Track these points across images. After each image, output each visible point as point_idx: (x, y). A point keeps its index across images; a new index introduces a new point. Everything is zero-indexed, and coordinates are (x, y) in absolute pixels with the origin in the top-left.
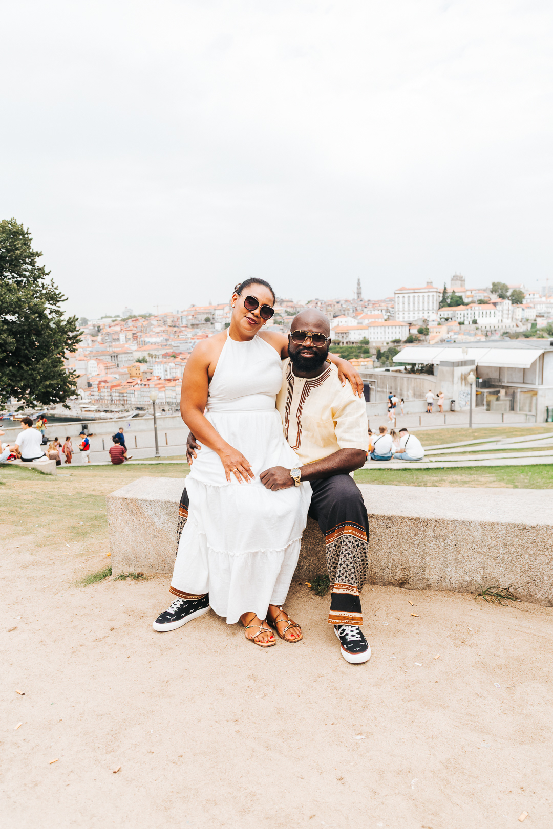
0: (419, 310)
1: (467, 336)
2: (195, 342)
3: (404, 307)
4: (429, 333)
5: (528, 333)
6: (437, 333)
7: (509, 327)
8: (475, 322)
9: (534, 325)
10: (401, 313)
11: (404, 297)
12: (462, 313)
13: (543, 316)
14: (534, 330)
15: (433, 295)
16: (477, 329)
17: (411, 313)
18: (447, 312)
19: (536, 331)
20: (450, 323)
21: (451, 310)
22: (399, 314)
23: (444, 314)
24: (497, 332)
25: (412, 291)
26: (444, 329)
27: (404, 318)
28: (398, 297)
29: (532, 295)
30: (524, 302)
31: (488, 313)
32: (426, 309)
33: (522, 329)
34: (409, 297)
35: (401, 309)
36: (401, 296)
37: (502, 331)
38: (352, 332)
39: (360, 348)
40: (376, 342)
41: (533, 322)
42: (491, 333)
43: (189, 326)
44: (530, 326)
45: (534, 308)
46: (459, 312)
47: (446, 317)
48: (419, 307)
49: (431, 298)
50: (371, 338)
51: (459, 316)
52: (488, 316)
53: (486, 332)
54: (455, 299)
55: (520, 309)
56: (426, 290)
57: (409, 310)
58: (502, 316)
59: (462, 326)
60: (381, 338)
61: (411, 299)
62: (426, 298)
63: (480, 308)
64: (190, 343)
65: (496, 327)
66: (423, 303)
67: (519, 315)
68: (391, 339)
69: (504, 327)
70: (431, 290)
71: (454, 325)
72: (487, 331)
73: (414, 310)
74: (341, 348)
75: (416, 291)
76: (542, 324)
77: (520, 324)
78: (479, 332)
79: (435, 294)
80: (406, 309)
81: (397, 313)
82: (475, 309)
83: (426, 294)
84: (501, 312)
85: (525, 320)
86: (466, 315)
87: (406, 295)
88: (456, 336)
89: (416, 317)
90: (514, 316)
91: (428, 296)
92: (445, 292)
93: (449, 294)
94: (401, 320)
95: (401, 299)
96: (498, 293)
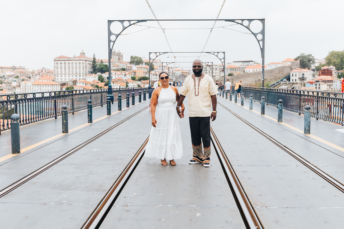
0: (73, 74)
3: (61, 71)
10: (59, 76)
11: (61, 63)
15: (83, 63)
17: (67, 76)
22: (57, 76)
25: (68, 59)
27: (61, 79)
28: (57, 63)
32: (78, 73)
34: (65, 63)
35: (59, 73)
36: (59, 62)
48: (73, 71)
54: (102, 67)
56: (78, 59)
57: (65, 74)
61: (67, 65)
62: (78, 65)
66: (76, 68)
70: (81, 59)
75: (71, 59)
79: (84, 62)
80: (63, 72)
81: (57, 75)
83: (78, 62)
87: (63, 62)
91: (80, 63)
92: (94, 61)
93: (98, 64)
94: (60, 80)
95: (59, 64)
96: (135, 64)
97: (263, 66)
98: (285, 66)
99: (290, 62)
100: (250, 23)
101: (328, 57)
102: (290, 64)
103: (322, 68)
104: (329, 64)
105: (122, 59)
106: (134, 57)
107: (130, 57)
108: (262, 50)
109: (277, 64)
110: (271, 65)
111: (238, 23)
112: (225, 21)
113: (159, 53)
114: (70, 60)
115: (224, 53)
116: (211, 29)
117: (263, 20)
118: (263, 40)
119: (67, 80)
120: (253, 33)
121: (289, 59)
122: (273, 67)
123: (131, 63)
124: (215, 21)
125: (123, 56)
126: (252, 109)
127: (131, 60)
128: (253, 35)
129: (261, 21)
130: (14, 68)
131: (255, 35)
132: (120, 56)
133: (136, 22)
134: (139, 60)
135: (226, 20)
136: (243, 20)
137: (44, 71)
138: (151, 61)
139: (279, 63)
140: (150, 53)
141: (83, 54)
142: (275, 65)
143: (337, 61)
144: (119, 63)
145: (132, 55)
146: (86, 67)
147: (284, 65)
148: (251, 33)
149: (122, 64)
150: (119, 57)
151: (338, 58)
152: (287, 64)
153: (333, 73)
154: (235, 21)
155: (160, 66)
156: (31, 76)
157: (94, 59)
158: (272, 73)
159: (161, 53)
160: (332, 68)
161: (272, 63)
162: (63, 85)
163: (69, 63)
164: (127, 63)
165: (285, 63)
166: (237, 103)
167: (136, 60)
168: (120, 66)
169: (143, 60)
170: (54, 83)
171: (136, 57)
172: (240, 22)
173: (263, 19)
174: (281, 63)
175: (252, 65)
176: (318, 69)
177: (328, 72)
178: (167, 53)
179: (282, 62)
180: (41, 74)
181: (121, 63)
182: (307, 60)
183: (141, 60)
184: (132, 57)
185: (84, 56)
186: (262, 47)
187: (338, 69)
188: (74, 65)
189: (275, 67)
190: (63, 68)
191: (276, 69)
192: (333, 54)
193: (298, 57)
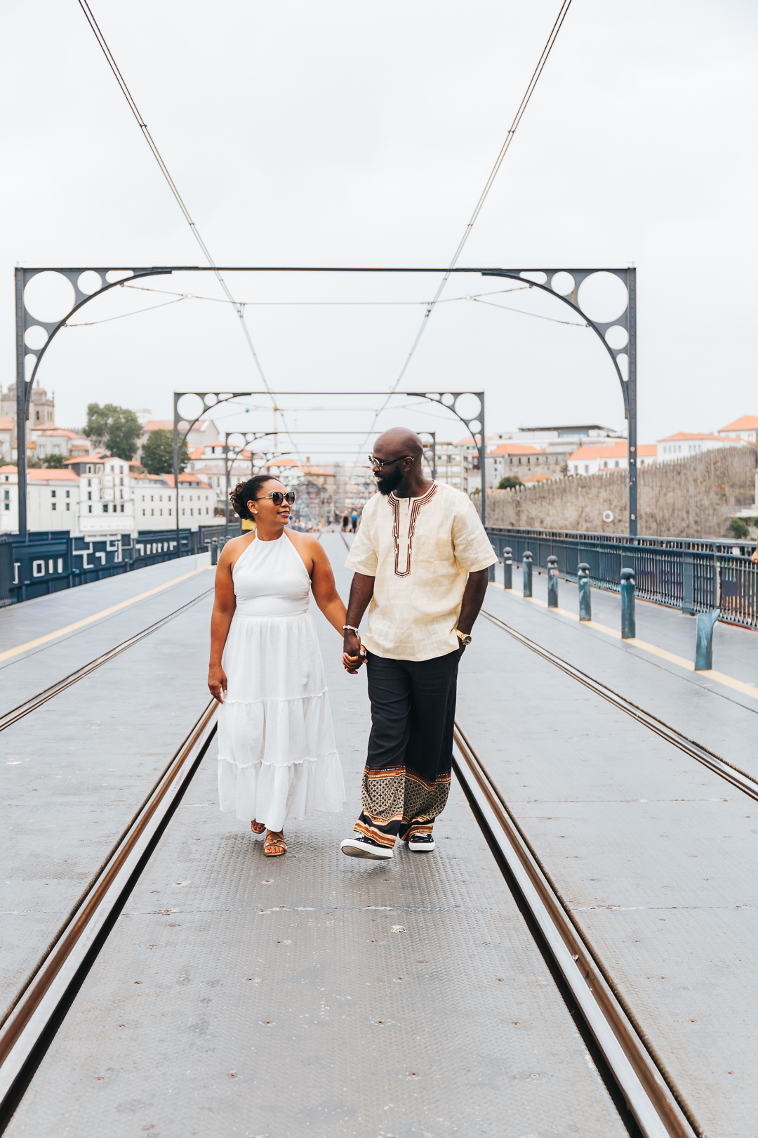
30: (186, 469)
96: (106, 438)
97: (630, 452)
98: (733, 450)
99: (754, 433)
100: (577, 285)
102: (753, 439)
105: (51, 415)
106: (102, 406)
107: (86, 410)
108: (629, 389)
109: (701, 437)
110: (677, 444)
111: (532, 284)
112: (484, 274)
113: (217, 394)
115: (480, 395)
116: (429, 307)
117: (628, 274)
118: (631, 349)
120: (590, 323)
121: (747, 419)
122: (684, 452)
123: (87, 433)
124: (444, 274)
125: (56, 403)
126: (590, 620)
127: (90, 421)
128: (591, 329)
129: (623, 275)
131: (600, 330)
132: (43, 405)
133: (131, 274)
134: (123, 421)
135: (486, 272)
136: (550, 272)
138: (183, 426)
139: (710, 437)
140: (178, 396)
142: (692, 443)
144: (40, 433)
145: (93, 401)
147: (727, 445)
148: (585, 322)
149: (51, 436)
150: (40, 409)
152: (738, 439)
154: (523, 275)
155: (213, 448)
158: (678, 478)
159: (222, 397)
161: (681, 434)
164: (72, 435)
165: (733, 435)
166: (530, 595)
167: (110, 421)
168: (44, 446)
169: (142, 420)
171: (111, 410)
172: (541, 278)
173: (629, 269)
174: (716, 434)
175: (597, 443)
178: (250, 394)
179: (719, 432)
181: (49, 433)
183: (134, 420)
184: (93, 410)
186: (626, 378)
189: (693, 453)
191: (694, 458)
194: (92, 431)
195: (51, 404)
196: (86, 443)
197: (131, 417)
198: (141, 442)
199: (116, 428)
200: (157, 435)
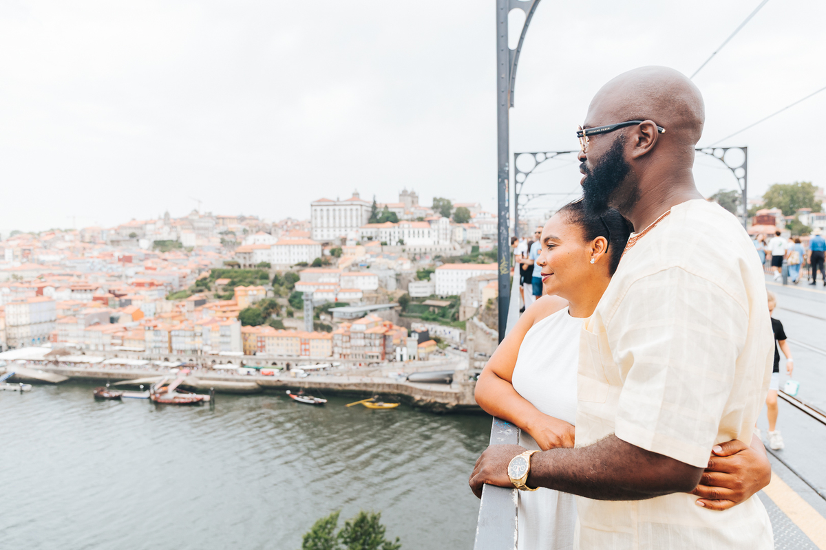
0: (340, 227)
1: (387, 260)
2: (93, 262)
3: (322, 223)
4: (342, 255)
5: (466, 258)
6: (353, 254)
7: (445, 249)
8: (401, 242)
9: (475, 249)
10: (319, 230)
11: (322, 210)
12: (388, 231)
13: (488, 239)
14: (475, 254)
15: (357, 209)
16: (404, 251)
17: (331, 230)
18: (371, 230)
19: (477, 256)
20: (371, 244)
21: (376, 228)
22: (316, 231)
23: (367, 233)
24: (427, 255)
25: (332, 203)
26: (361, 249)
27: (322, 236)
28: (315, 210)
29: (482, 215)
30: (470, 222)
31: (421, 232)
32: (349, 225)
33: (460, 252)
34: (328, 210)
35: (319, 225)
36: (319, 208)
37: (434, 255)
38: (258, 252)
39: (257, 272)
40: (280, 265)
41: (474, 244)
42: (421, 257)
43: (109, 242)
44: (469, 249)
45: (479, 228)
46: (384, 230)
47: (369, 235)
48: (340, 223)
49: (354, 213)
50: (274, 260)
51: (383, 235)
52: (421, 236)
53: (413, 255)
54: (386, 215)
55: (461, 229)
56: (349, 203)
57: (328, 227)
58: (438, 236)
59: (384, 247)
60: (286, 260)
61: (331, 213)
62: (349, 213)
63: (411, 226)
64: (88, 262)
65: (428, 250)
66: (346, 218)
67: (459, 237)
68: (296, 262)
69: (438, 250)
70: (355, 203)
71: (375, 245)
72: (415, 254)
73: (334, 227)
74: (236, 272)
75: (337, 203)
76: (487, 247)
77: (458, 247)
78: (405, 255)
79: (359, 207)
80: (325, 225)
81: (314, 229)
82: (403, 227)
83: (348, 208)
84: (436, 231)
85: (465, 242)
86: (392, 233)
87: (325, 208)
88: (373, 259)
89: (332, 235)
90: (454, 238)
91: (351, 210)
92: (374, 207)
93: (381, 210)
94: (319, 238)
95: (319, 213)
96: (440, 210)
101: (767, 194)
103: (759, 213)
104: (769, 205)
105: (417, 202)
106: (438, 198)
114: (335, 205)
119: (331, 238)
123: (433, 208)
127: (434, 204)
130: (242, 219)
134: (446, 203)
137: (289, 223)
138: (469, 206)
141: (356, 195)
143: (785, 200)
144: (414, 209)
145: (435, 196)
146: (361, 215)
149: (418, 210)
150: (413, 199)
151: (785, 196)
153: (778, 220)
156: (273, 231)
157: (375, 202)
160: (776, 212)
162: (325, 244)
163: (334, 210)
164: (427, 209)
167: (441, 204)
168: (416, 213)
169: (453, 203)
170: (310, 242)
171: (441, 199)
176: (750, 215)
177: (768, 220)
180: (285, 227)
181: (417, 208)
182: (730, 200)
184: (435, 199)
185: (359, 198)
187: (785, 214)
188: (343, 213)
190: (325, 219)
192: (776, 189)
193: (715, 196)
194: (435, 207)
195: (417, 197)
196: (431, 212)
197: (449, 202)
198: (453, 211)
199: (443, 207)
200: (459, 209)
